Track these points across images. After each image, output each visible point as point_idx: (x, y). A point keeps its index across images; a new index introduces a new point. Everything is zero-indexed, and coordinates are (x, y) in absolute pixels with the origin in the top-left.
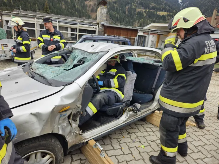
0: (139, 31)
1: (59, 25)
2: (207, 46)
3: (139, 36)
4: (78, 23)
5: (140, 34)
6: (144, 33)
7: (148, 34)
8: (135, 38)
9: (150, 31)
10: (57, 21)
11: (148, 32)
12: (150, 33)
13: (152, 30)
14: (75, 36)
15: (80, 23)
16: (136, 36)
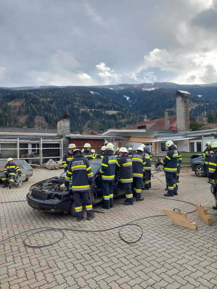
0: (105, 140)
1: (19, 142)
3: (105, 144)
4: (41, 139)
6: (108, 141)
7: (112, 142)
9: (114, 139)
10: (18, 138)
11: (112, 140)
12: (114, 140)
13: (115, 138)
14: (37, 152)
15: (44, 138)
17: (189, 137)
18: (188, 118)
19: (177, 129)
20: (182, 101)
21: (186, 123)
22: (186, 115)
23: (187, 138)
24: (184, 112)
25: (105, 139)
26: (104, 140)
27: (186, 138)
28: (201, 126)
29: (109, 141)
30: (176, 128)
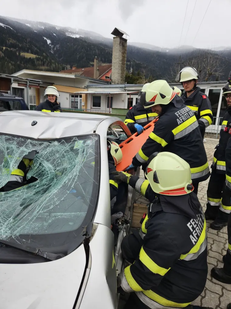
0: (12, 81)
2: (179, 117)
3: (13, 88)
5: (15, 85)
6: (18, 83)
7: (25, 85)
8: (8, 91)
9: (28, 82)
11: (25, 83)
12: (28, 84)
13: (31, 80)
16: (9, 89)
17: (128, 91)
18: (124, 68)
19: (112, 81)
20: (120, 43)
21: (122, 73)
22: (123, 64)
23: (126, 91)
24: (121, 59)
25: (12, 79)
26: (10, 80)
27: (124, 91)
28: (138, 80)
29: (20, 85)
30: (111, 79)
